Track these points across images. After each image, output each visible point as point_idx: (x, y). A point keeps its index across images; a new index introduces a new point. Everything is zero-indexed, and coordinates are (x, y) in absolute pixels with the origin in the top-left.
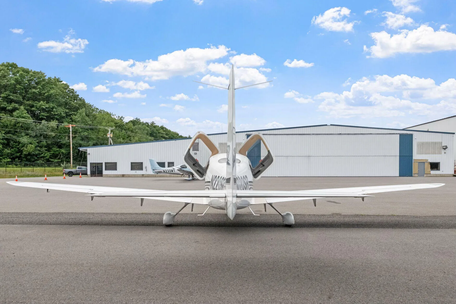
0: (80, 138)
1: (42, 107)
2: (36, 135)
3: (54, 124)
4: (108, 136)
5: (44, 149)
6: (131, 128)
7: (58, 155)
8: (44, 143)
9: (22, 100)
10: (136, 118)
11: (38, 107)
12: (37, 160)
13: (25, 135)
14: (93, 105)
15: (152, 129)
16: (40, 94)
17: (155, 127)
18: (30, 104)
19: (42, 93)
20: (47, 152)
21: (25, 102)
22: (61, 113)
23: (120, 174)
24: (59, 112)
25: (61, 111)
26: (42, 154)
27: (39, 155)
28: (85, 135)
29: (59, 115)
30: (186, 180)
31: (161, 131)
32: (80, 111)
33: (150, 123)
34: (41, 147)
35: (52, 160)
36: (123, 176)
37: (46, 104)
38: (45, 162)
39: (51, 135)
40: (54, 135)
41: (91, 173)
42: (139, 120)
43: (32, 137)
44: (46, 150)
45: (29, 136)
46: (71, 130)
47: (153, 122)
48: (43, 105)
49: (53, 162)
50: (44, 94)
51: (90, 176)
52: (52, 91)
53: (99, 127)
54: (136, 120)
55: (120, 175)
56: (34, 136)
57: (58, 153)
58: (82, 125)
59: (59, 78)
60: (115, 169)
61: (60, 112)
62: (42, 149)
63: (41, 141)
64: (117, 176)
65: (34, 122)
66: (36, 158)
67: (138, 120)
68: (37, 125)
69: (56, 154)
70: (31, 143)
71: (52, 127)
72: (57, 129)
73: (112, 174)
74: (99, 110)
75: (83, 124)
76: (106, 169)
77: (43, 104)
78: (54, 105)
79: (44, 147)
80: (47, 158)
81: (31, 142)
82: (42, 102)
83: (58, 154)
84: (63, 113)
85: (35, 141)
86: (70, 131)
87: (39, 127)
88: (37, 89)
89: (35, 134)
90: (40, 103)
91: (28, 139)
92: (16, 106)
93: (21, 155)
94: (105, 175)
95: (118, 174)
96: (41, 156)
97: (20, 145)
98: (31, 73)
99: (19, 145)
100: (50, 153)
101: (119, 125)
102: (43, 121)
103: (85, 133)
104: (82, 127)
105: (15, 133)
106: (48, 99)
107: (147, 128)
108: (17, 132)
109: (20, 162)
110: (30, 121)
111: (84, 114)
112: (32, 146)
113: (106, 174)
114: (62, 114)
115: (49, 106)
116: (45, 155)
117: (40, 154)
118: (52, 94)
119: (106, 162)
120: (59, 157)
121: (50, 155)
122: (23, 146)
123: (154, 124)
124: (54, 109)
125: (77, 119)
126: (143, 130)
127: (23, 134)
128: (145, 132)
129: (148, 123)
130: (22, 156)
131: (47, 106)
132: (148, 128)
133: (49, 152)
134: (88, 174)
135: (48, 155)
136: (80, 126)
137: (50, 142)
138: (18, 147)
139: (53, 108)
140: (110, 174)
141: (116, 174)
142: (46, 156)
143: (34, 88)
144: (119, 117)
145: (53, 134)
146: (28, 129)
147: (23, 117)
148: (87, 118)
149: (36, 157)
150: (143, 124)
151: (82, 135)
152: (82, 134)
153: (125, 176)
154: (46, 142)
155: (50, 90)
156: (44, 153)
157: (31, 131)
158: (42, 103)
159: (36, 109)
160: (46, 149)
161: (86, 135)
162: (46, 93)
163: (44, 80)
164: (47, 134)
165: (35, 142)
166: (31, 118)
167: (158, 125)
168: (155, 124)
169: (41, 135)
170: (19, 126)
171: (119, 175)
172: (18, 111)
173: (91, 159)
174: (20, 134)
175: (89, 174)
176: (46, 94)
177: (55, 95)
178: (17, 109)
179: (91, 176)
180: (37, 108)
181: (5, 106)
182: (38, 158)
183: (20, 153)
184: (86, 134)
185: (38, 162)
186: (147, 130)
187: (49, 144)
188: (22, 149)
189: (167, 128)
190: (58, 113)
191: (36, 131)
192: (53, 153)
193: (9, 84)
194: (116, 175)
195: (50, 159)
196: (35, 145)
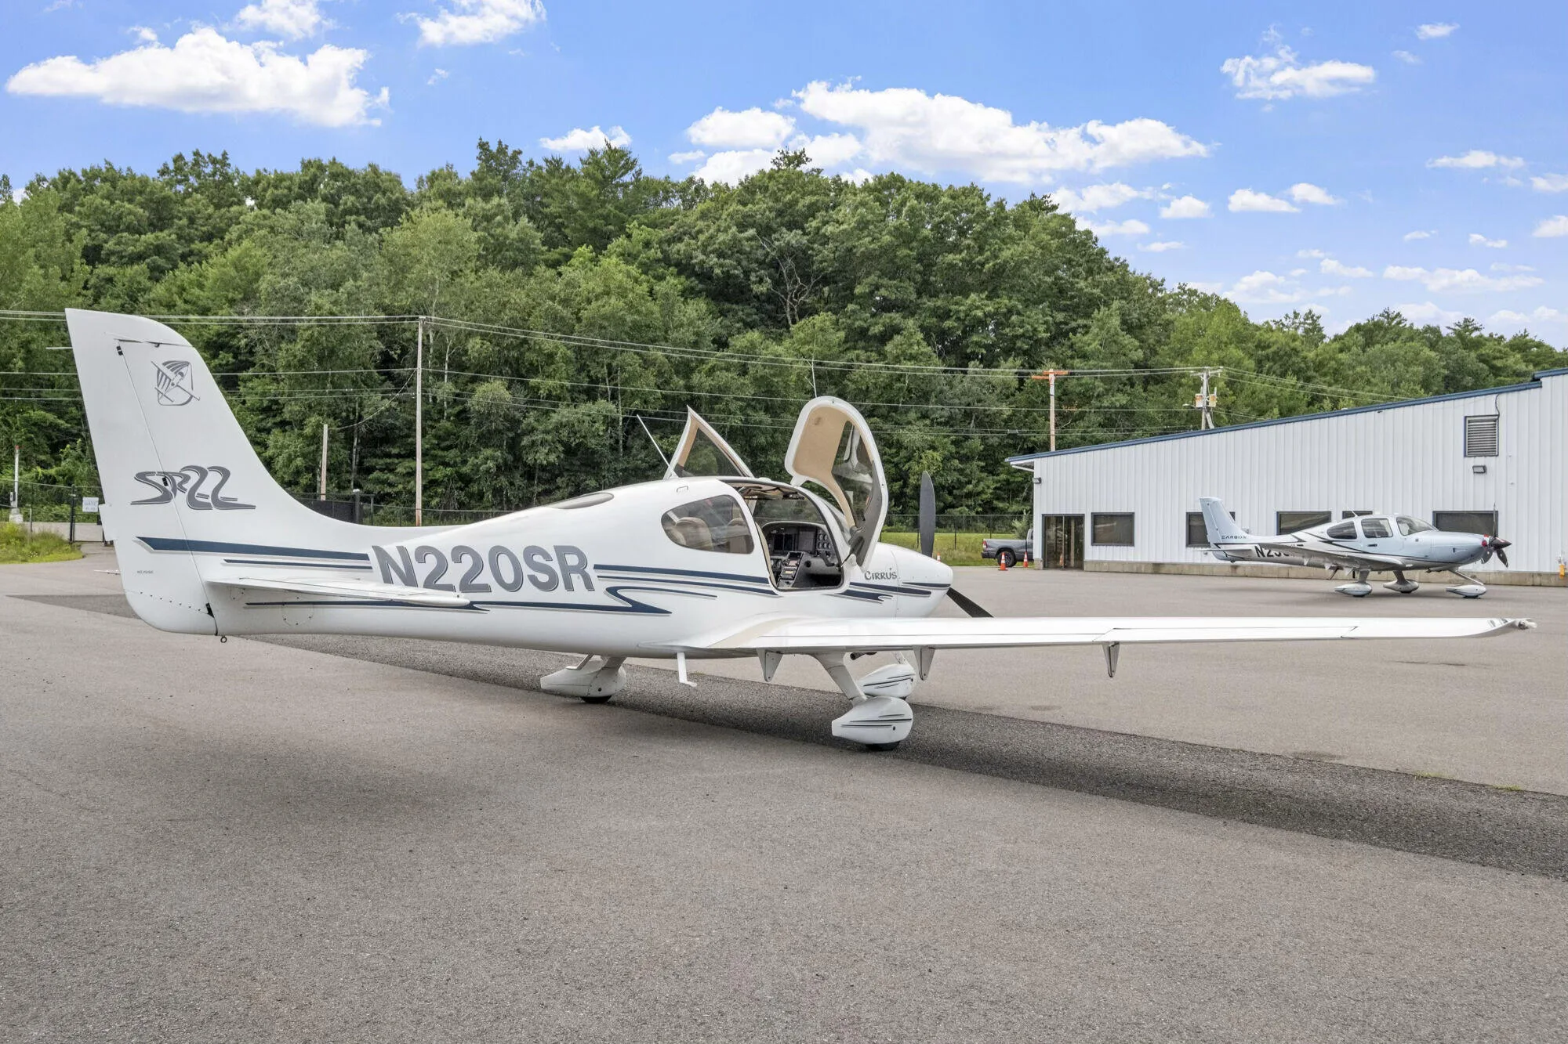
0: (1100, 419)
1: (973, 313)
2: (951, 417)
3: (1006, 372)
4: (1199, 404)
5: (976, 464)
6: (1334, 359)
7: (1024, 488)
8: (976, 444)
9: (914, 296)
10: (1381, 312)
11: (962, 315)
12: (953, 506)
13: (919, 419)
14: (1163, 280)
15: (1454, 357)
16: (971, 266)
17: (1478, 343)
18: (939, 308)
19: (975, 264)
20: (984, 475)
21: (925, 304)
22: (1035, 330)
23: (1146, 560)
24: (1029, 327)
25: (1038, 320)
26: (969, 482)
27: (958, 489)
28: (1118, 404)
29: (1031, 337)
30: (1343, 592)
31: (1511, 361)
32: (1101, 313)
33: (1453, 327)
34: (966, 459)
35: (1001, 505)
36: (1157, 568)
37: (986, 302)
38: (977, 513)
39: (1000, 413)
40: (1010, 413)
41: (1044, 556)
42: (1398, 320)
43: (938, 424)
44: (982, 469)
45: (928, 422)
46: (1052, 391)
47: (1466, 320)
48: (977, 308)
49: (1003, 511)
50: (983, 265)
51: (1041, 565)
52: (1006, 254)
53: (1179, 367)
54: (1382, 318)
55: (1147, 564)
56: (943, 420)
57: (1020, 479)
58: (1105, 368)
59: (1045, 197)
60: (1129, 540)
61: (1032, 326)
62: (968, 465)
63: (967, 438)
64: (1135, 569)
65: (945, 371)
66: (950, 499)
67: (1393, 319)
68: (956, 382)
69: (1014, 482)
70: (933, 448)
71: (1006, 385)
72: (1019, 389)
73: (1117, 559)
74: (1198, 296)
75: (1109, 364)
76: (1095, 541)
77: (976, 303)
78: (1013, 302)
79: (979, 460)
80: (984, 496)
81: (934, 442)
82: (973, 296)
83: (1021, 483)
84: (1041, 328)
85: (945, 437)
86: (1048, 396)
87: (960, 386)
88: (961, 252)
89: (946, 414)
90: (969, 302)
91: (927, 429)
92: (895, 319)
93: (905, 490)
94: (1092, 562)
95: (1139, 560)
96: (965, 490)
97: (903, 453)
98: (945, 200)
99: (897, 453)
100: (998, 478)
101: (1274, 353)
102: (972, 363)
103: (1119, 396)
104: (1107, 373)
105: (889, 412)
106: (995, 281)
107: (1428, 353)
108: (896, 409)
109: (902, 512)
110: (934, 367)
111: (1116, 321)
112: (935, 454)
113: (1096, 558)
114: (1040, 332)
115: (996, 306)
116: (980, 488)
117: (961, 485)
118: (1006, 262)
119: (1097, 510)
120: (1025, 494)
121: (996, 488)
122: (909, 459)
123: (1472, 331)
124: (1014, 318)
125: (1089, 345)
126: (1407, 365)
127: (912, 415)
128: (1414, 374)
129: (1435, 331)
130: (908, 490)
131: (990, 309)
132: (1433, 354)
133: (991, 478)
134: (1034, 557)
135: (988, 485)
136: (1101, 373)
137: (994, 440)
138: (896, 460)
139: (1010, 311)
140: (1110, 559)
141: (1131, 559)
142: (983, 492)
143: (955, 248)
144: (1296, 315)
145: (1006, 410)
146: (925, 397)
147: (912, 358)
148: (1127, 340)
149: (950, 493)
150: (1413, 335)
151: (1105, 408)
152: (1106, 404)
153: (1163, 570)
154: (983, 439)
155: (1000, 249)
156: (974, 482)
157: (936, 403)
158: (975, 300)
159: (956, 324)
160: (983, 464)
161: (1122, 407)
162: (987, 260)
163: (983, 215)
164: (985, 410)
165: (946, 440)
166: (935, 358)
167: (1498, 332)
168: (1477, 329)
169: (968, 415)
170: (901, 389)
171: (1141, 563)
172: (897, 338)
173: (1046, 501)
174: (904, 417)
175: (1038, 559)
176: (987, 266)
177: (1018, 266)
178: (897, 330)
179: (1044, 566)
180: (958, 319)
181: (865, 325)
182: (955, 497)
183: (901, 483)
184: (1121, 399)
185: (955, 512)
186: (1427, 363)
187: (992, 445)
188: (907, 466)
189: (1547, 342)
190: (1028, 331)
191: (951, 401)
192: (1007, 481)
193: (875, 250)
194: (1131, 564)
195: (995, 502)
196: (946, 452)
